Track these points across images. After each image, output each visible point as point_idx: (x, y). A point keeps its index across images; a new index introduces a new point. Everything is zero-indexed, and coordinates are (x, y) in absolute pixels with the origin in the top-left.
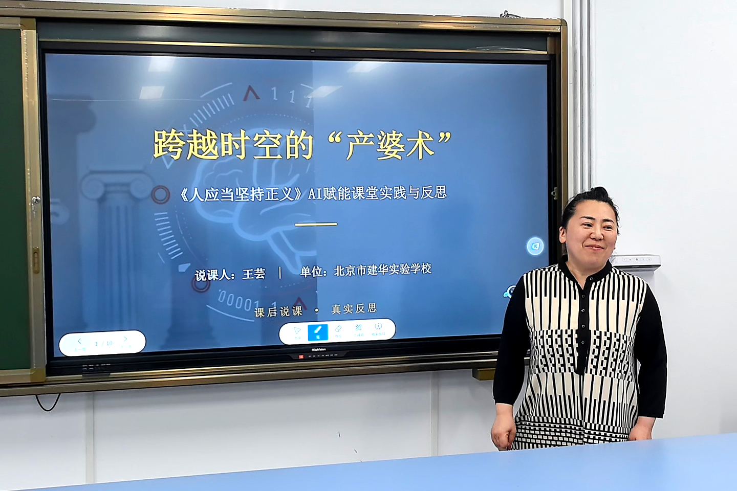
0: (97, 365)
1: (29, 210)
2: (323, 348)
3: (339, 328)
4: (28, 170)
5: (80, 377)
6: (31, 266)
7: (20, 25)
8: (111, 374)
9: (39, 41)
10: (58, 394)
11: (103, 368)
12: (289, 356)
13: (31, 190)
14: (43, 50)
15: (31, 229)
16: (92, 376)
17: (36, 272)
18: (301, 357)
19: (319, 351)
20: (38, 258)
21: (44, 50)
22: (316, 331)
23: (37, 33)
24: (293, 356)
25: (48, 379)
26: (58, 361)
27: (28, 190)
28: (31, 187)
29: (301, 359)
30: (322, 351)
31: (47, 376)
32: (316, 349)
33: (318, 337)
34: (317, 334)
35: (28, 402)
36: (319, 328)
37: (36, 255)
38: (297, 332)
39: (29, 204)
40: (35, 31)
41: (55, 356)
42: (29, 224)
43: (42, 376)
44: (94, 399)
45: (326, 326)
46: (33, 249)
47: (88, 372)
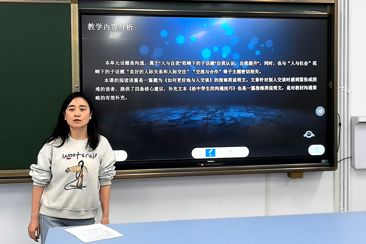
2: (213, 161)
4: (73, 71)
7: (70, 1)
9: (79, 9)
12: (196, 164)
13: (74, 81)
21: (81, 13)
22: (210, 152)
24: (198, 164)
29: (202, 166)
32: (210, 161)
33: (211, 155)
34: (210, 154)
36: (211, 151)
38: (200, 152)
39: (74, 88)
40: (77, 4)
45: (215, 149)
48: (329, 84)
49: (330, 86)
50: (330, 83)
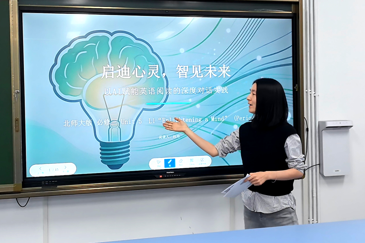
0: (50, 182)
1: (13, 98)
2: (173, 172)
3: (181, 161)
4: (13, 75)
5: (41, 188)
6: (14, 128)
8: (58, 186)
9: (19, 6)
10: (28, 198)
11: (53, 183)
12: (154, 176)
13: (14, 86)
14: (21, 11)
15: (14, 107)
16: (47, 188)
17: (17, 131)
18: (161, 176)
19: (170, 173)
20: (18, 123)
22: (169, 163)
23: (18, 1)
24: (156, 176)
25: (22, 189)
26: (29, 180)
27: (13, 86)
28: (14, 85)
29: (161, 178)
30: (172, 173)
31: (22, 188)
32: (169, 172)
33: (170, 166)
34: (170, 164)
35: (12, 202)
36: (171, 161)
37: (17, 121)
38: (158, 163)
39: (14, 94)
41: (27, 177)
42: (13, 105)
43: (20, 188)
44: (48, 200)
45: (174, 159)
46: (15, 119)
47: (45, 185)
48: (295, 88)
49: (296, 89)
50: (296, 86)
